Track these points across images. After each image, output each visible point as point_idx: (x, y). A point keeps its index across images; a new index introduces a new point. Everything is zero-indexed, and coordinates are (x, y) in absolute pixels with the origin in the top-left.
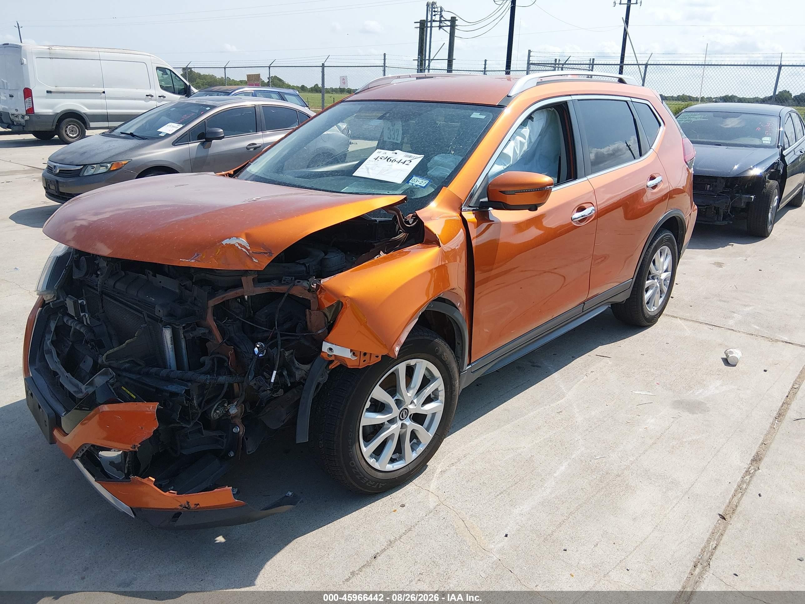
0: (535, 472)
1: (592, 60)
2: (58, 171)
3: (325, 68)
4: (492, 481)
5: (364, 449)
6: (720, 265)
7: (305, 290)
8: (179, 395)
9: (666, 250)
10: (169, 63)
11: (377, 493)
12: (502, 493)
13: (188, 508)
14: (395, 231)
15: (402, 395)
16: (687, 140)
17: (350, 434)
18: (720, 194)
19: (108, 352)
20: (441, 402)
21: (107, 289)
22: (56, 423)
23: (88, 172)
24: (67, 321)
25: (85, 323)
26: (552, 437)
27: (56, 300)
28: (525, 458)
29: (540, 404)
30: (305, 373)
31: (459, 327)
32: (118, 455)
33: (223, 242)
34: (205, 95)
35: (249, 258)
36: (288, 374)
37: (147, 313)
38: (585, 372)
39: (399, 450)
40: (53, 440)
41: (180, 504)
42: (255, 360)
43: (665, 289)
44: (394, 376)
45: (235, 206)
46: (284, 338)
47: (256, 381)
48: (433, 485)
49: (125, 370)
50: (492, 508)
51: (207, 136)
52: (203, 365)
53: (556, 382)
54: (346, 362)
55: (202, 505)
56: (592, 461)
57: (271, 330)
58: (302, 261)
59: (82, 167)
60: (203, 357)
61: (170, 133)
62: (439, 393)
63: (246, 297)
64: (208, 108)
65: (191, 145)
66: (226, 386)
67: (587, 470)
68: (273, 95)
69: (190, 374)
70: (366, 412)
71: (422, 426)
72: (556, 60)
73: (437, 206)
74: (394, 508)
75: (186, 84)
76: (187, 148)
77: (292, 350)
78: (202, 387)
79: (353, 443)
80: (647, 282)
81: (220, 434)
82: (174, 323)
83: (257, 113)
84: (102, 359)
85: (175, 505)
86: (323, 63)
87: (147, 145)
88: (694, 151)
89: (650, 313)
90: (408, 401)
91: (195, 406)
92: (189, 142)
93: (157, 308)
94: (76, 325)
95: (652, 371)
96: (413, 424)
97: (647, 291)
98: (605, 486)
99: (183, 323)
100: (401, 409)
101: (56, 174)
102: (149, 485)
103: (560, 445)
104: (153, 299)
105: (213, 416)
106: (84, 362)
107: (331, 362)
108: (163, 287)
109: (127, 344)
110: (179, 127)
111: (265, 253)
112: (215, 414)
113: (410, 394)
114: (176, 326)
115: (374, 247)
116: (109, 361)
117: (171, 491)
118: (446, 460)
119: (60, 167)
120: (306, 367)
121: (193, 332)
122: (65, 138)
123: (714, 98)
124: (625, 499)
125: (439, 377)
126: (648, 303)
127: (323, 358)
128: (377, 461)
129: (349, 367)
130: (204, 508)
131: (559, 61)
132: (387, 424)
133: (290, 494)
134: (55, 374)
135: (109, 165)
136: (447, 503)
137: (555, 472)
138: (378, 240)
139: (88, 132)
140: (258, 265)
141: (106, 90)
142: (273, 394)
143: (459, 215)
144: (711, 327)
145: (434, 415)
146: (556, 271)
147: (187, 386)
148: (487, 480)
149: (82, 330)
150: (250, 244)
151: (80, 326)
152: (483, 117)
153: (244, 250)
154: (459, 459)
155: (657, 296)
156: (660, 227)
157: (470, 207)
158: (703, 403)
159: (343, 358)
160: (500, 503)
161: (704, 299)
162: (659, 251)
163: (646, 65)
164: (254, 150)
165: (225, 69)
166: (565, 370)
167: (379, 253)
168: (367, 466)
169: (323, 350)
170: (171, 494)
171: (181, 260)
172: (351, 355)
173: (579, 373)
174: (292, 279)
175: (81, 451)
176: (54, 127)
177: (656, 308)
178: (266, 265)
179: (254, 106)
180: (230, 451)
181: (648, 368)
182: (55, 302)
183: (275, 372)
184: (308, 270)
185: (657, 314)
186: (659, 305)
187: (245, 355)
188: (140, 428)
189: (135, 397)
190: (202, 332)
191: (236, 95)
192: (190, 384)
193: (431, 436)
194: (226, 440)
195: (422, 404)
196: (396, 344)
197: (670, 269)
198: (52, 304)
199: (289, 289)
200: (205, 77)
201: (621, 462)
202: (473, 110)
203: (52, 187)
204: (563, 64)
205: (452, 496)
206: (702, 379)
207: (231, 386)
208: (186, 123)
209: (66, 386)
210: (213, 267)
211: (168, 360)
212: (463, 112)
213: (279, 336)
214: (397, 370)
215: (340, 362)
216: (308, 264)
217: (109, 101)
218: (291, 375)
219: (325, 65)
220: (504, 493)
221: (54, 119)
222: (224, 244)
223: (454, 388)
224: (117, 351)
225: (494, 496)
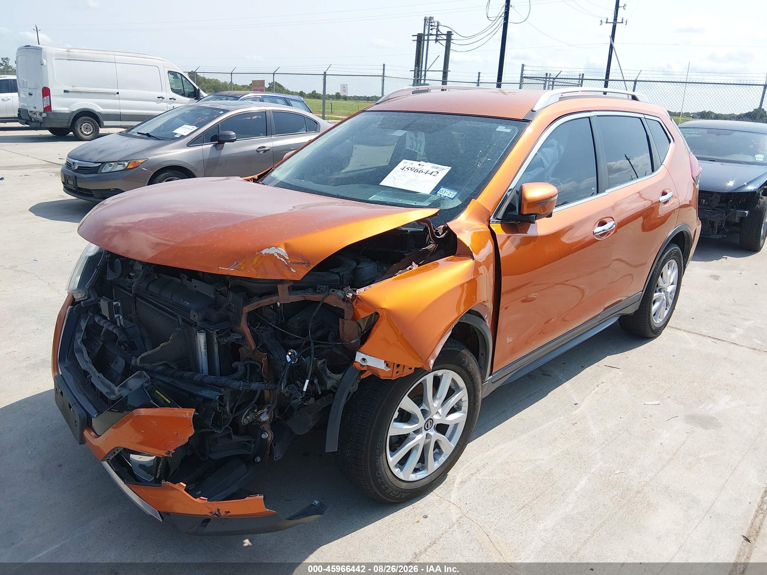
0: (556, 486)
1: (581, 75)
2: (76, 168)
3: (327, 76)
4: (513, 494)
5: (390, 459)
6: (716, 278)
7: (340, 299)
8: (213, 400)
9: (674, 264)
10: (180, 67)
11: (399, 503)
12: (524, 507)
13: (218, 516)
14: (425, 242)
15: (428, 405)
16: (693, 157)
17: (378, 444)
18: (715, 208)
19: (143, 355)
20: (464, 412)
21: (140, 291)
22: (87, 424)
23: (105, 169)
24: (99, 321)
25: (118, 324)
26: (569, 450)
27: (86, 299)
28: (544, 471)
29: (554, 414)
30: (336, 382)
31: (484, 338)
32: (151, 461)
33: (262, 252)
34: (215, 99)
35: (286, 267)
36: (319, 382)
37: (182, 318)
38: (596, 383)
39: (423, 460)
40: (83, 441)
41: (211, 512)
42: (287, 368)
43: (671, 301)
44: (422, 386)
45: (271, 216)
46: (316, 347)
47: (289, 389)
48: (454, 496)
49: (159, 373)
50: (515, 522)
51: (220, 139)
52: (235, 370)
53: (568, 392)
54: (378, 373)
55: (232, 513)
56: (612, 476)
57: (304, 338)
58: (336, 270)
59: (100, 164)
60: (235, 362)
61: (185, 135)
62: (463, 403)
63: (279, 304)
64: (222, 112)
65: (204, 147)
66: (258, 393)
67: (607, 485)
68: (278, 100)
69: (223, 380)
70: (394, 422)
71: (444, 435)
72: (547, 74)
73: (467, 219)
74: (417, 519)
75: (195, 87)
76: (201, 149)
77: (325, 359)
78: (235, 392)
79: (380, 453)
80: (655, 295)
81: (248, 440)
82: (209, 329)
83: (267, 118)
84: (136, 361)
85: (206, 512)
86: (325, 71)
87: (164, 145)
88: (700, 167)
89: (656, 325)
90: (433, 411)
91: (227, 412)
92: (203, 144)
93: (193, 313)
94: (109, 325)
95: (662, 384)
96: (437, 435)
97: (654, 303)
98: (627, 503)
99: (217, 329)
100: (427, 419)
101: (76, 170)
102: (179, 491)
103: (578, 458)
104: (188, 304)
105: (243, 421)
106: (116, 363)
107: (363, 372)
108: (197, 291)
109: (162, 347)
110: (194, 129)
111: (303, 263)
112: (245, 420)
113: (436, 404)
114: (211, 331)
115: (404, 257)
116: (142, 364)
117: (202, 498)
118: (465, 470)
119: (78, 164)
120: (338, 376)
121: (228, 337)
122: (79, 135)
123: (692, 114)
124: (647, 516)
125: (464, 388)
126: (654, 315)
127: (355, 368)
128: (401, 470)
129: (381, 378)
130: (233, 516)
131: (550, 75)
132: (412, 434)
133: (317, 502)
134: (86, 373)
135: (126, 164)
136: (470, 515)
137: (575, 487)
138: (409, 250)
139: (102, 131)
140: (296, 275)
141: (120, 91)
142: (304, 402)
143: (487, 227)
144: (715, 341)
145: (456, 425)
146: (568, 283)
147: (220, 392)
148: (508, 493)
149: (115, 331)
150: (290, 253)
151: (114, 326)
152: (509, 131)
153: (283, 260)
154: (478, 469)
155: (663, 308)
156: (670, 241)
157: (497, 219)
158: (714, 418)
159: (375, 369)
160: (523, 518)
161: (704, 312)
162: (667, 265)
163: (635, 81)
164: (264, 152)
165: (232, 75)
166: (576, 380)
167: (411, 264)
168: (393, 476)
169: (356, 360)
170: (202, 501)
171: (220, 268)
172: (385, 367)
173: (590, 383)
174: (327, 287)
175: (112, 453)
176: (70, 125)
177: (661, 320)
178: (304, 275)
179: (265, 111)
180: (256, 457)
181: (657, 380)
182: (87, 301)
183: (307, 381)
184: (342, 279)
185: (663, 326)
186: (665, 316)
187: (277, 362)
188: (176, 434)
189: (169, 402)
190: (237, 337)
191: (244, 99)
192: (223, 390)
193: (453, 446)
194: (254, 445)
195: (448, 414)
196: (431, 356)
197: (676, 282)
198: (84, 304)
199: (324, 298)
200: (209, 81)
201: (640, 478)
202: (497, 123)
203: (71, 182)
204: (554, 79)
205: (475, 508)
206: (711, 393)
207: (262, 392)
208: (200, 126)
209: (97, 386)
210: (251, 276)
211: (201, 364)
212: (488, 125)
213: (312, 344)
214: (425, 381)
215: (372, 373)
216: (342, 274)
217: (122, 102)
218: (322, 383)
219: (327, 74)
220: (526, 507)
221: (70, 117)
222: (263, 253)
223: (477, 398)
224: (151, 354)
225: (516, 510)
